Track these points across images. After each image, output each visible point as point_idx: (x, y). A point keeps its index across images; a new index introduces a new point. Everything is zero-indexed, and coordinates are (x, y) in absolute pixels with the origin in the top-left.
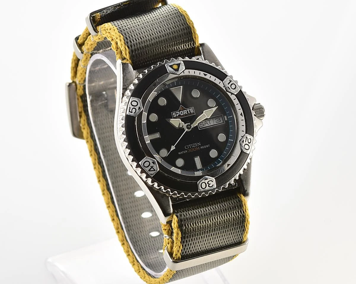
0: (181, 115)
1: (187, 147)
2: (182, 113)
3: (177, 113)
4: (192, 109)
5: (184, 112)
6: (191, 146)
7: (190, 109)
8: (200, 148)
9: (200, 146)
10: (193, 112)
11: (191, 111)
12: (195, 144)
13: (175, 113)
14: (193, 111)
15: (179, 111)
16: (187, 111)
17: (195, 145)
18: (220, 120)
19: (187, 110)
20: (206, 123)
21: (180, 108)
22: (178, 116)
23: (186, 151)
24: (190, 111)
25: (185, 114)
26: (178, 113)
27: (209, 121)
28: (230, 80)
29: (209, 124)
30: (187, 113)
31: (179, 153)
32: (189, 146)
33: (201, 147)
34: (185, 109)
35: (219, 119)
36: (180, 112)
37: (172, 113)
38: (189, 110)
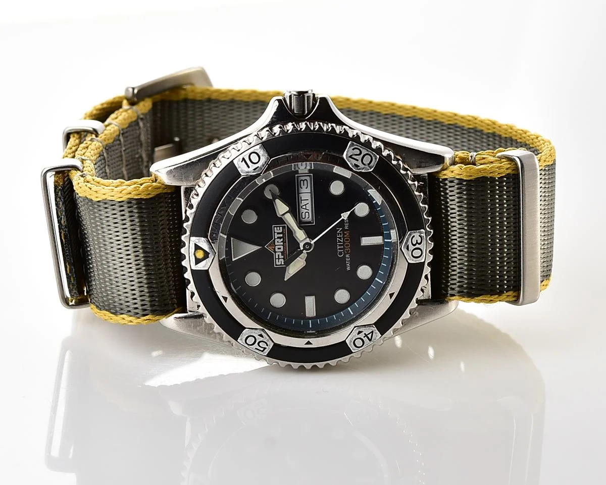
0: (282, 250)
1: (341, 253)
2: (280, 248)
3: (277, 257)
4: (276, 228)
5: (278, 244)
6: (340, 245)
7: (275, 232)
8: (347, 230)
9: (344, 230)
10: (281, 228)
11: (279, 231)
12: (338, 237)
13: (277, 260)
14: (279, 227)
15: (275, 252)
16: (278, 238)
17: (340, 238)
18: (304, 181)
19: (276, 238)
20: (304, 207)
21: (270, 249)
22: (283, 257)
23: (347, 256)
24: (278, 233)
25: (282, 243)
26: (279, 255)
27: (301, 200)
28: (242, 162)
29: (307, 202)
30: (282, 240)
31: (348, 269)
32: (340, 249)
33: (346, 228)
34: (274, 241)
35: (302, 182)
36: (277, 250)
37: (276, 265)
38: (276, 234)
